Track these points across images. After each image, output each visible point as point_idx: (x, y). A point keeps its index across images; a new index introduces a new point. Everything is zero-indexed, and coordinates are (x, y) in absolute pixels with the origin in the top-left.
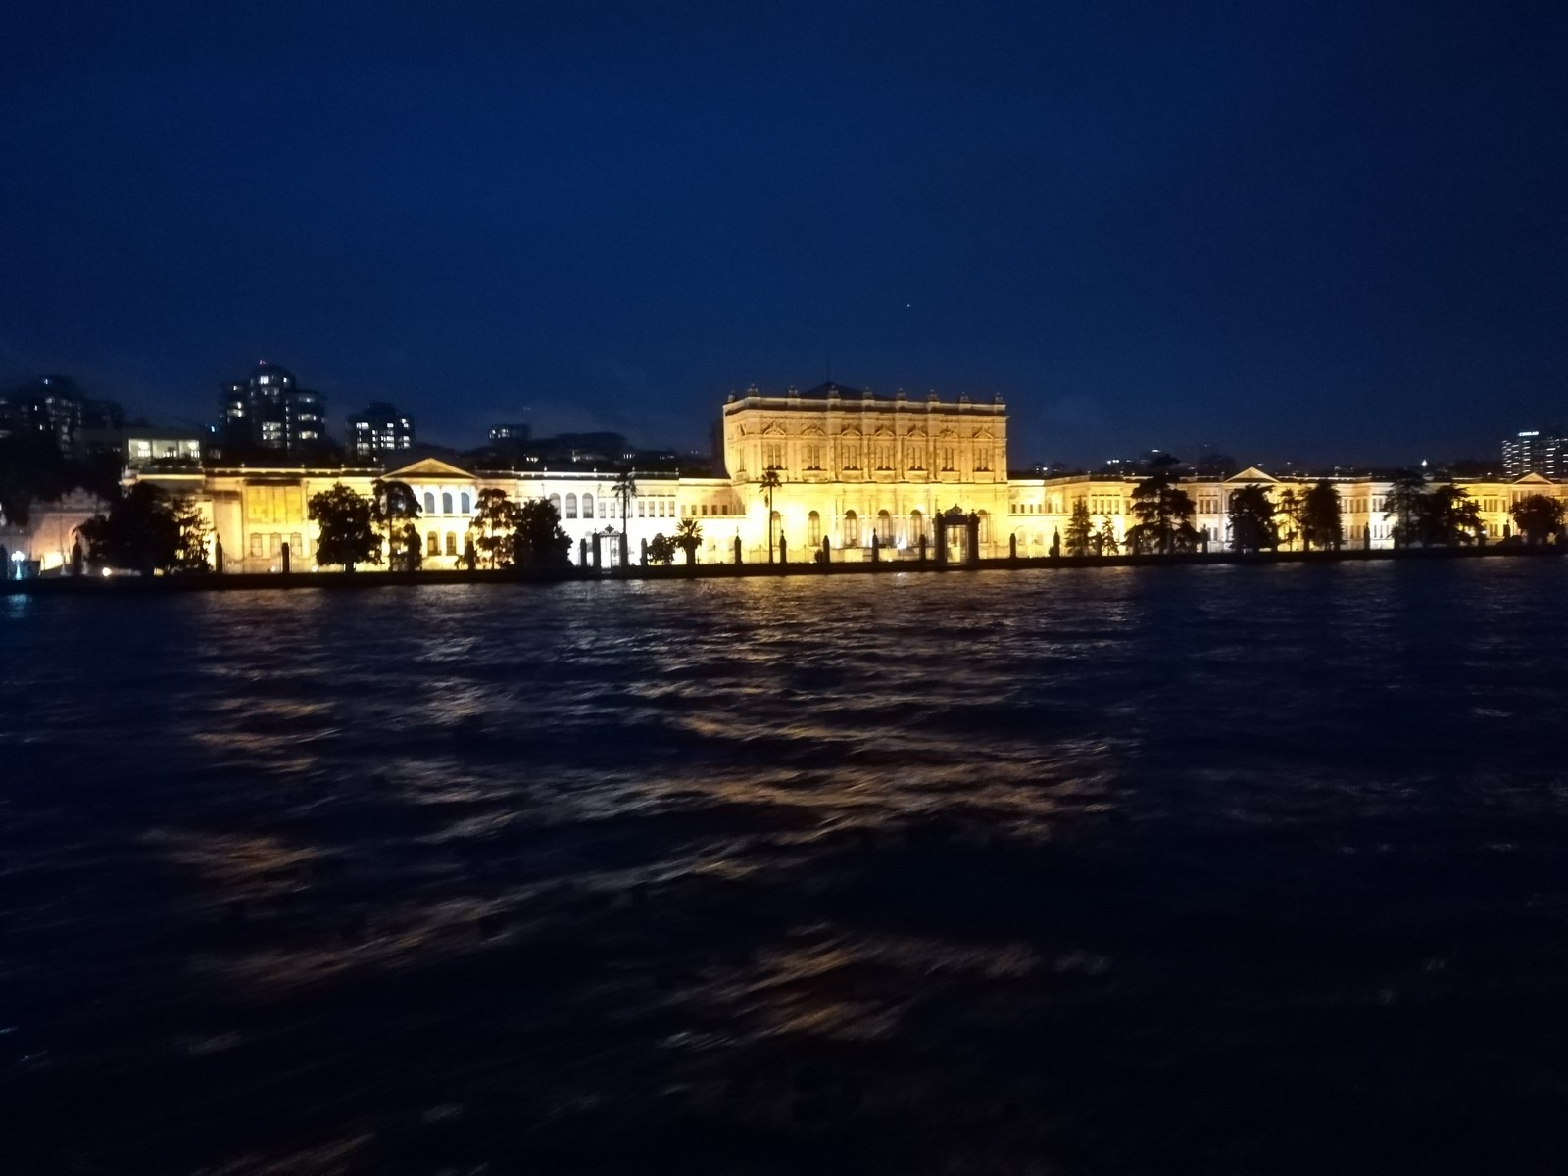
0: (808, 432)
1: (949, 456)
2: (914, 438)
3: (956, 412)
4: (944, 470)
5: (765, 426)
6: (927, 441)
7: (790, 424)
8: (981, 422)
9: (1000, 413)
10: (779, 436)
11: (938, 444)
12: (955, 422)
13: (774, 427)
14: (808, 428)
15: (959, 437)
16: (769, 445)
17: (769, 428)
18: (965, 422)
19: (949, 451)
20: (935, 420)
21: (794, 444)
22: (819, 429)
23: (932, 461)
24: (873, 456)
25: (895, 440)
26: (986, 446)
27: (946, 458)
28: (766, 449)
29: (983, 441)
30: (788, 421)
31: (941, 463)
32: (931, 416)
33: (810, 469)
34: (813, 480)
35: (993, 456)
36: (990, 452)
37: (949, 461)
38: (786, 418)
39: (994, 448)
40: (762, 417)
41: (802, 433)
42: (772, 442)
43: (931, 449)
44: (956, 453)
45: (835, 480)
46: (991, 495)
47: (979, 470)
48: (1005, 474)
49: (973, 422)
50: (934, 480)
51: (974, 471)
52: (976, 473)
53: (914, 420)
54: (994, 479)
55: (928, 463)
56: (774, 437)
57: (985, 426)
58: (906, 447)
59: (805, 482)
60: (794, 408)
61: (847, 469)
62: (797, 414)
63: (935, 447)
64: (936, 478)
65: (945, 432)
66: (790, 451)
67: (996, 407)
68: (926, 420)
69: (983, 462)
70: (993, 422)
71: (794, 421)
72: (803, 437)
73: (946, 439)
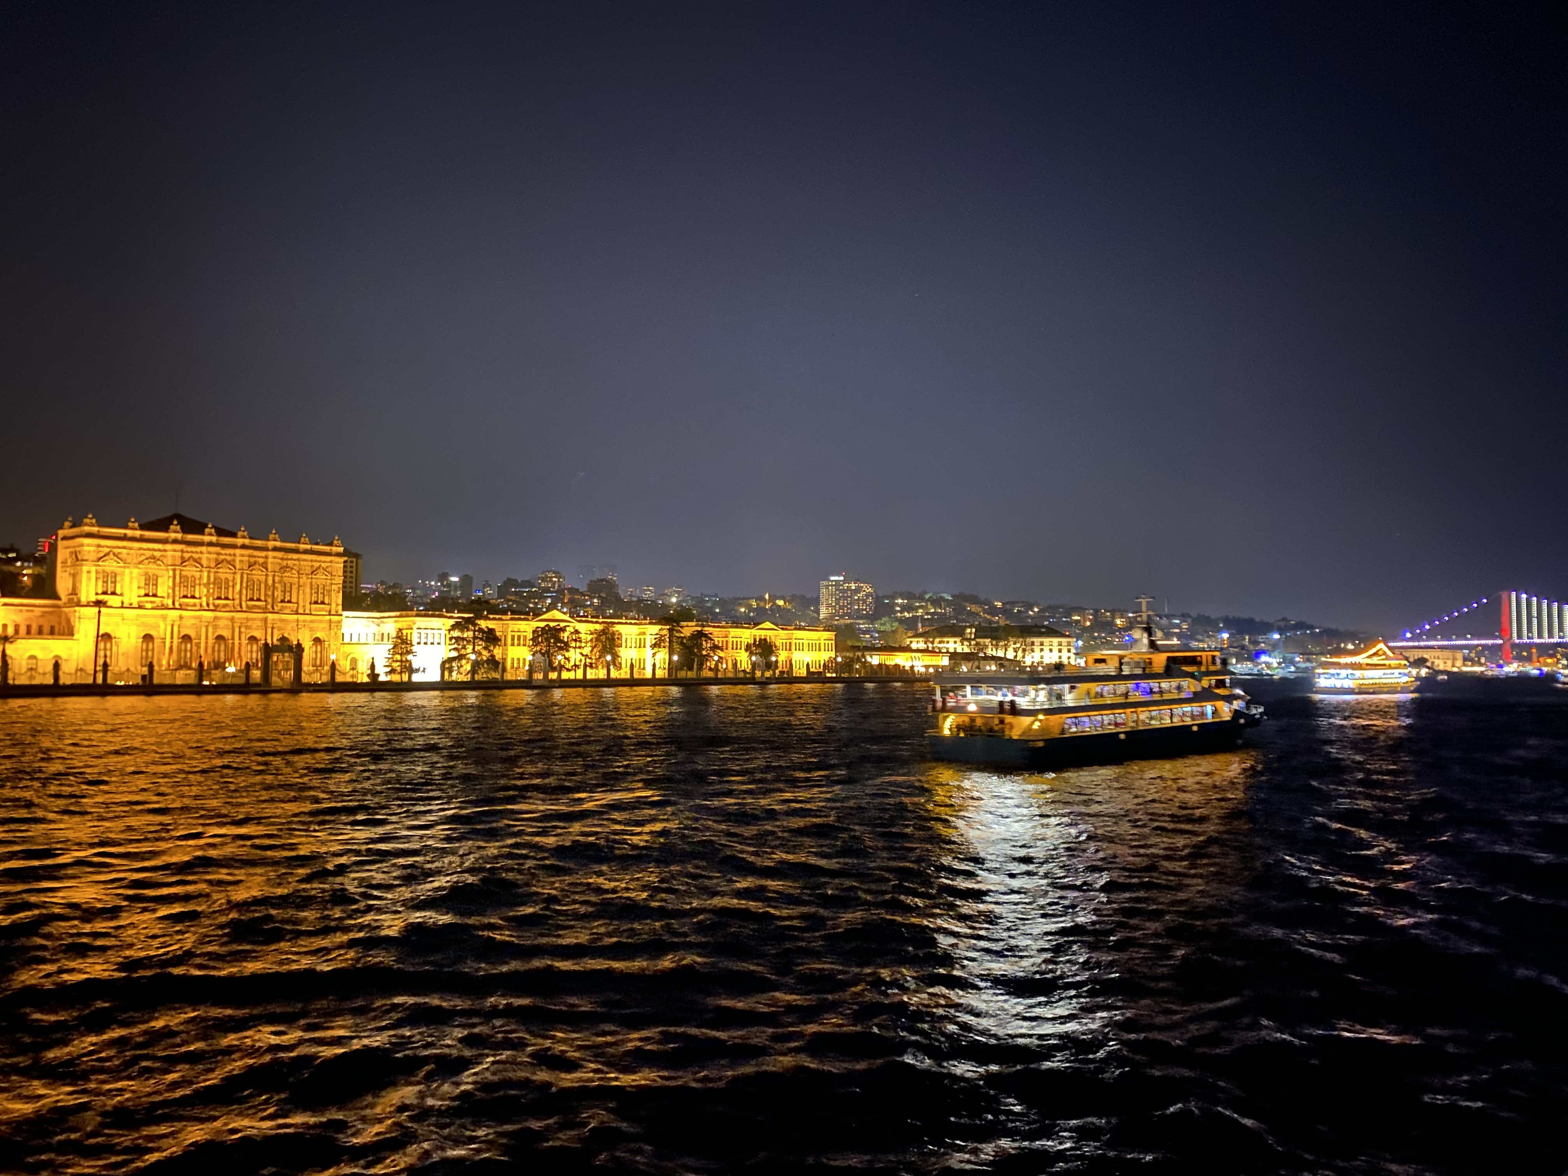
0: (146, 561)
1: (288, 589)
2: (254, 572)
3: (296, 551)
4: (282, 601)
5: (101, 554)
6: (267, 575)
7: (128, 554)
8: (320, 561)
9: (338, 555)
10: (115, 564)
11: (277, 579)
12: (295, 560)
13: (111, 556)
14: (147, 559)
15: (299, 573)
16: (104, 571)
17: (105, 556)
18: (305, 560)
19: (288, 585)
20: (274, 558)
21: (131, 573)
22: (159, 560)
23: (270, 593)
24: (212, 586)
25: (235, 573)
26: (324, 582)
27: (284, 592)
28: (101, 575)
29: (320, 579)
30: (125, 551)
31: (278, 594)
32: (271, 554)
33: (147, 595)
34: (149, 606)
35: (330, 591)
36: (328, 588)
37: (288, 594)
38: (124, 548)
39: (332, 584)
40: (99, 546)
41: (141, 563)
42: (107, 569)
43: (270, 582)
44: (294, 588)
45: (171, 606)
46: (326, 625)
47: (316, 603)
48: (340, 607)
49: (312, 561)
50: (271, 610)
51: (310, 603)
52: (313, 606)
53: (255, 557)
54: (330, 611)
55: (266, 595)
56: (110, 565)
57: (323, 565)
58: (245, 580)
59: (140, 607)
60: (133, 539)
61: (185, 597)
62: (136, 545)
63: (274, 581)
64: (273, 608)
65: (284, 569)
66: (127, 579)
67: (335, 549)
68: (266, 557)
69: (320, 596)
70: (331, 562)
71: (132, 552)
72: (141, 566)
73: (286, 574)
